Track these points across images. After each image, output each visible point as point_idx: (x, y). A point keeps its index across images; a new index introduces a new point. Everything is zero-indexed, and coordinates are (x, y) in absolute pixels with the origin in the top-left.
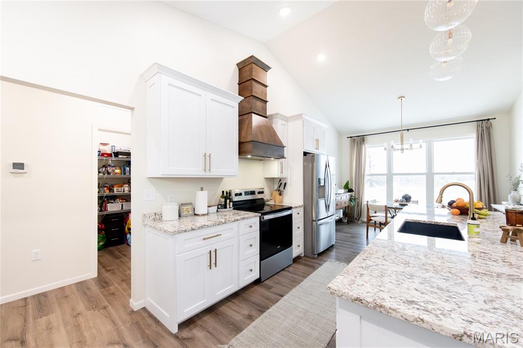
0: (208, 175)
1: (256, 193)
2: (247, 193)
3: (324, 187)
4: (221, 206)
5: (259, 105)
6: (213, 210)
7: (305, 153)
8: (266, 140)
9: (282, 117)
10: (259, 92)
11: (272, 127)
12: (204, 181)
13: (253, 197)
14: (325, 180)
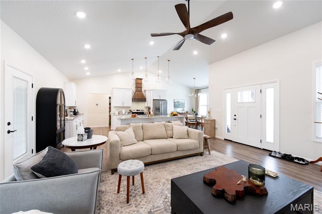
0: (124, 106)
1: (141, 110)
2: (137, 110)
3: (159, 109)
4: (129, 113)
5: (139, 89)
6: (127, 114)
7: (153, 100)
8: (139, 98)
9: (148, 90)
10: (139, 86)
11: (143, 94)
12: (124, 107)
13: (139, 111)
14: (159, 107)
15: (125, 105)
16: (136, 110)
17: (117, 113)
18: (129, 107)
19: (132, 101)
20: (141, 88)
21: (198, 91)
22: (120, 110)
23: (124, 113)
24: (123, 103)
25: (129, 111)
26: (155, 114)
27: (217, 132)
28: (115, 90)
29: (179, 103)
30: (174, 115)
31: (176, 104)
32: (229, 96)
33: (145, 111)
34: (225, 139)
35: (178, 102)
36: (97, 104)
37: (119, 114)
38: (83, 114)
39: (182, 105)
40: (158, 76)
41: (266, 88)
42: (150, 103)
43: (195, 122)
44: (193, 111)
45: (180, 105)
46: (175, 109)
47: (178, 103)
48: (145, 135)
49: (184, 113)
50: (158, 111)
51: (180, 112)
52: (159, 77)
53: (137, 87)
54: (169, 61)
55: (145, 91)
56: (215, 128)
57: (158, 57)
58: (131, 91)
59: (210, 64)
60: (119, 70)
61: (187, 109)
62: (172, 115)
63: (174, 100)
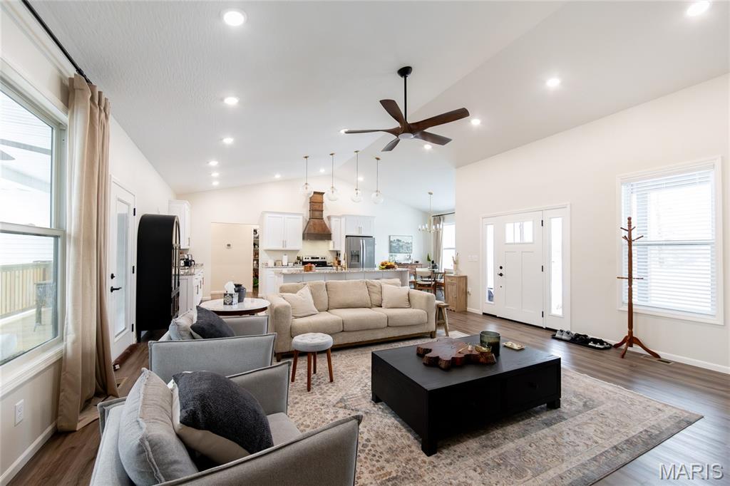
0: (285, 249)
1: (320, 258)
2: (312, 258)
3: (358, 256)
4: (296, 263)
5: (317, 214)
6: (291, 264)
7: (347, 236)
8: (316, 232)
9: (336, 217)
10: (316, 207)
11: (325, 224)
12: (286, 252)
13: (317, 260)
14: (359, 252)
15: (288, 248)
16: (310, 258)
17: (271, 263)
18: (297, 251)
19: (303, 239)
20: (322, 211)
21: (439, 218)
22: (278, 257)
23: (285, 263)
24: (284, 243)
25: (295, 259)
26: (350, 266)
27: (470, 300)
28: (268, 215)
29: (401, 244)
30: (388, 267)
31: (394, 245)
32: (490, 230)
33: (330, 259)
34: (484, 314)
35: (398, 240)
36: (229, 245)
37: (275, 265)
38: (202, 265)
39: (408, 248)
40: (356, 190)
41: (550, 218)
42: (339, 243)
43: (430, 283)
44: (429, 260)
45: (402, 246)
46: (391, 256)
47: (398, 244)
48: (331, 300)
49: (411, 264)
50: (357, 258)
51: (403, 262)
52: (358, 191)
53: (312, 210)
54: (378, 159)
55: (329, 218)
56: (466, 293)
57: (356, 152)
58: (301, 217)
59: (457, 167)
60: (278, 176)
61: (416, 255)
62: (384, 267)
63: (390, 237)
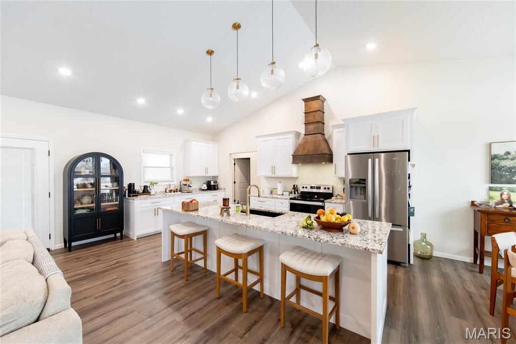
2: (311, 188)
3: (365, 188)
4: (291, 192)
6: (286, 194)
7: (351, 154)
10: (315, 118)
12: (278, 179)
13: (318, 191)
14: (364, 181)
17: (267, 192)
20: (319, 122)
22: (272, 184)
24: (273, 168)
25: (291, 188)
42: (343, 166)
50: (364, 192)
53: (309, 123)
63: (490, 145)
